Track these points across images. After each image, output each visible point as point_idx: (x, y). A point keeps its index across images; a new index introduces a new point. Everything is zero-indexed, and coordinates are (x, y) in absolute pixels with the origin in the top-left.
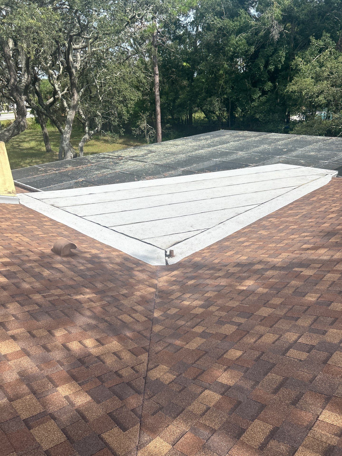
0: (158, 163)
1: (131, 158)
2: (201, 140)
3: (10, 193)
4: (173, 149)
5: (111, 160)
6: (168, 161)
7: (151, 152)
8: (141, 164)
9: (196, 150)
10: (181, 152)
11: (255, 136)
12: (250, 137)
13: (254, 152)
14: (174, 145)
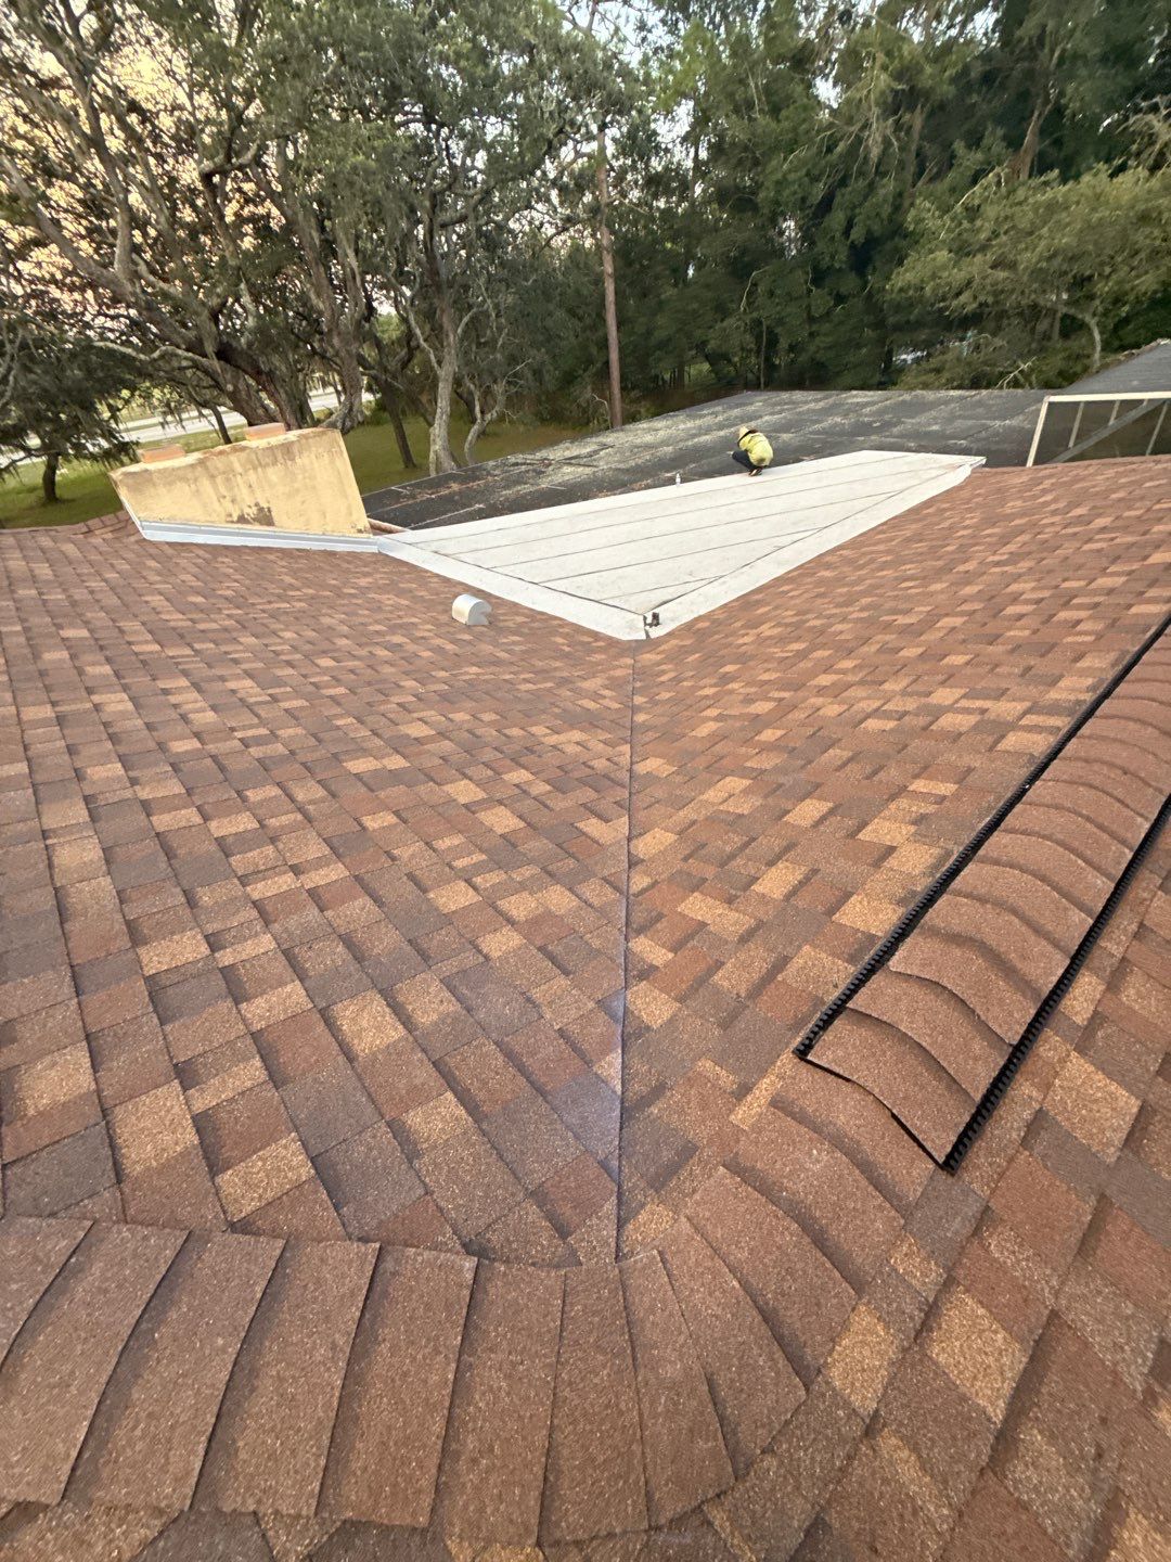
0: (622, 466)
1: (569, 461)
2: (705, 416)
3: (360, 531)
4: (649, 438)
5: (531, 467)
6: (640, 461)
7: (604, 446)
8: (588, 470)
9: (694, 436)
10: (664, 443)
11: (816, 401)
12: (806, 402)
13: (811, 433)
14: (649, 430)
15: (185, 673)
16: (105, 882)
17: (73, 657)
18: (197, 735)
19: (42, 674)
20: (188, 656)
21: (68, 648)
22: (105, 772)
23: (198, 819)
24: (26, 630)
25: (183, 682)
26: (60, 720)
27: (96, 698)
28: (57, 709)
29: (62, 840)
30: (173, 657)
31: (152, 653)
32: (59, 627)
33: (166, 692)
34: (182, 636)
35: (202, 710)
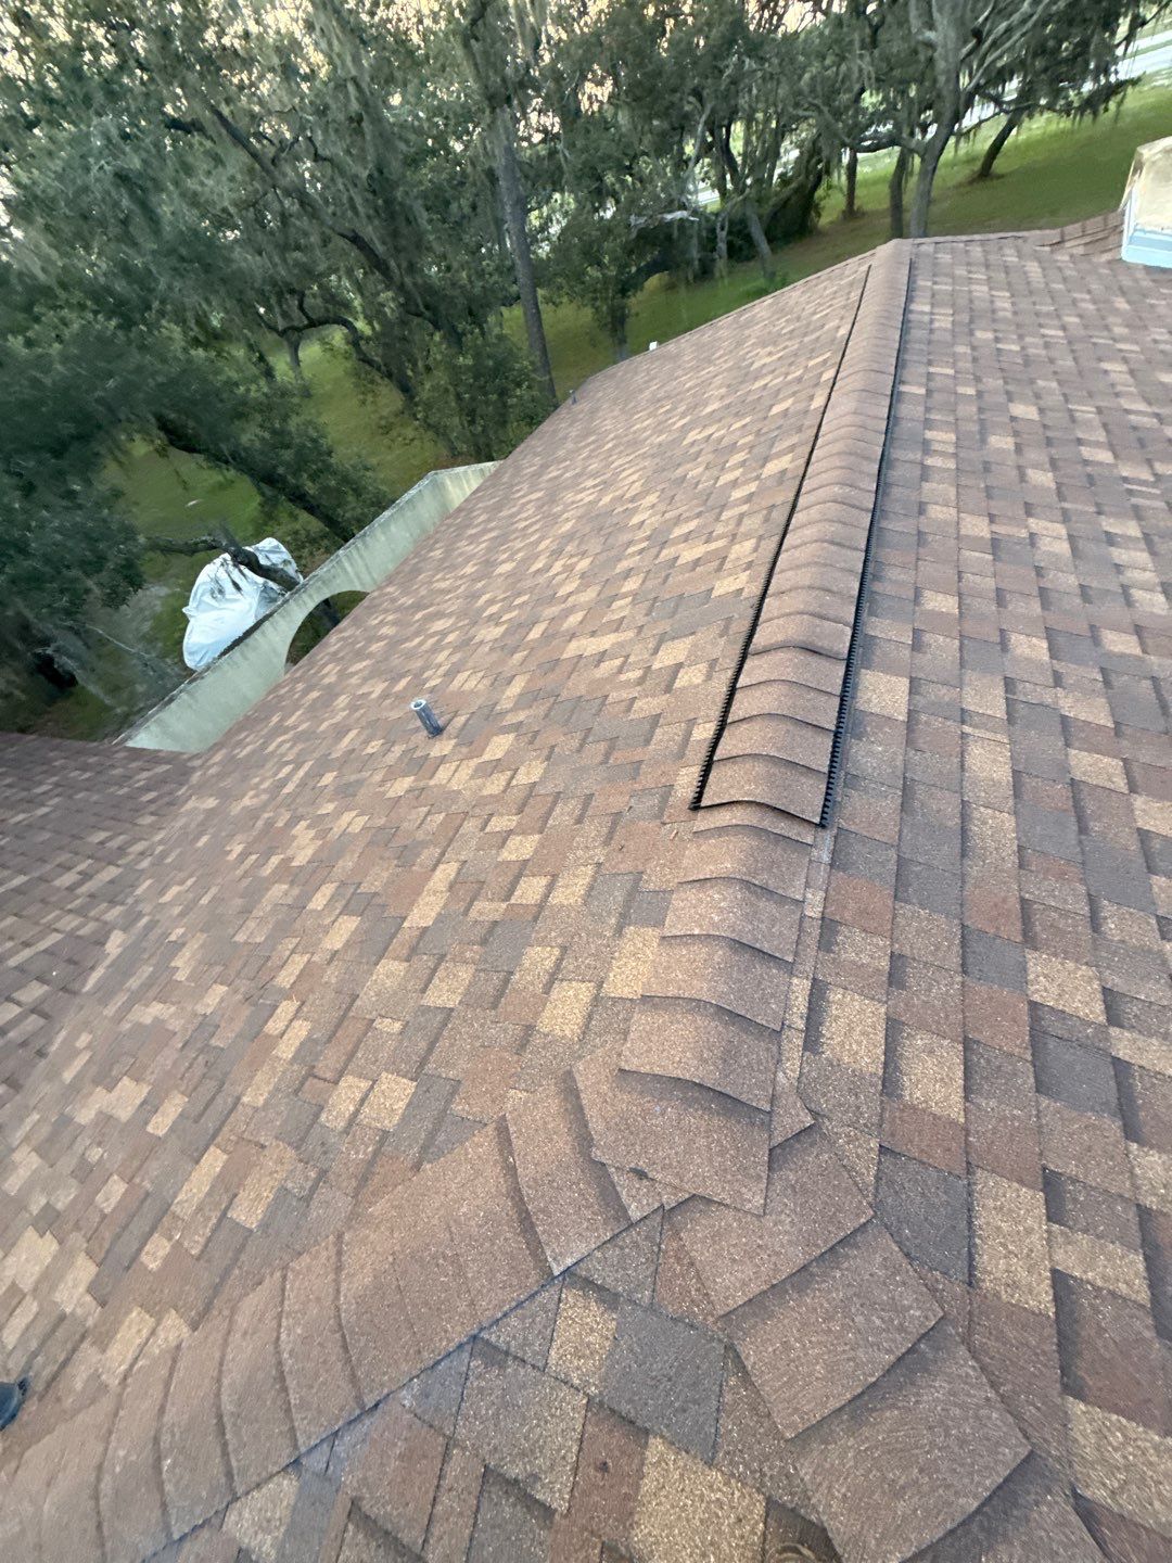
15: (1138, 513)
16: (1009, 822)
17: (1019, 449)
18: (1138, 630)
19: (987, 467)
20: (1144, 483)
21: (1016, 434)
22: (1030, 648)
23: (1121, 784)
24: (980, 394)
25: (1132, 529)
26: (995, 545)
27: (1034, 524)
28: (995, 528)
29: (977, 733)
30: (1125, 480)
31: (1100, 464)
32: (1010, 397)
33: (1110, 539)
34: (1142, 443)
35: (1149, 589)
